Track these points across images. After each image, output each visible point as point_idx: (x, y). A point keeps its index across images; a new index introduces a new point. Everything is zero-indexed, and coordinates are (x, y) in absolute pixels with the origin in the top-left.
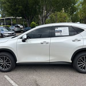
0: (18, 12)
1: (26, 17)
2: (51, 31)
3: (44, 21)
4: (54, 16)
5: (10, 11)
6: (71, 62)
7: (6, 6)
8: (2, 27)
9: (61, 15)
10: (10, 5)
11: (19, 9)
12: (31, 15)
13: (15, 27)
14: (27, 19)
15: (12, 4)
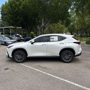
0: (19, 23)
1: (26, 27)
2: (48, 38)
3: (42, 31)
4: (52, 26)
5: (11, 22)
6: (59, 56)
7: (8, 18)
8: (3, 36)
9: (58, 26)
10: (12, 16)
11: (20, 20)
12: (30, 26)
13: (16, 36)
14: (26, 29)
15: (13, 16)
